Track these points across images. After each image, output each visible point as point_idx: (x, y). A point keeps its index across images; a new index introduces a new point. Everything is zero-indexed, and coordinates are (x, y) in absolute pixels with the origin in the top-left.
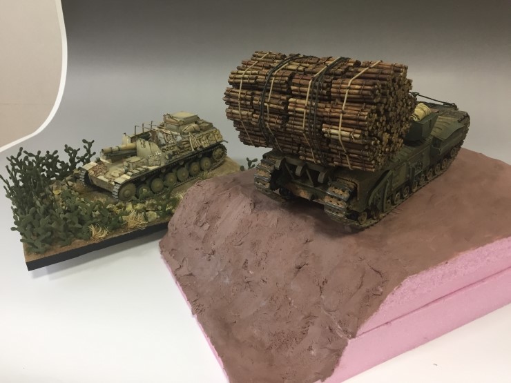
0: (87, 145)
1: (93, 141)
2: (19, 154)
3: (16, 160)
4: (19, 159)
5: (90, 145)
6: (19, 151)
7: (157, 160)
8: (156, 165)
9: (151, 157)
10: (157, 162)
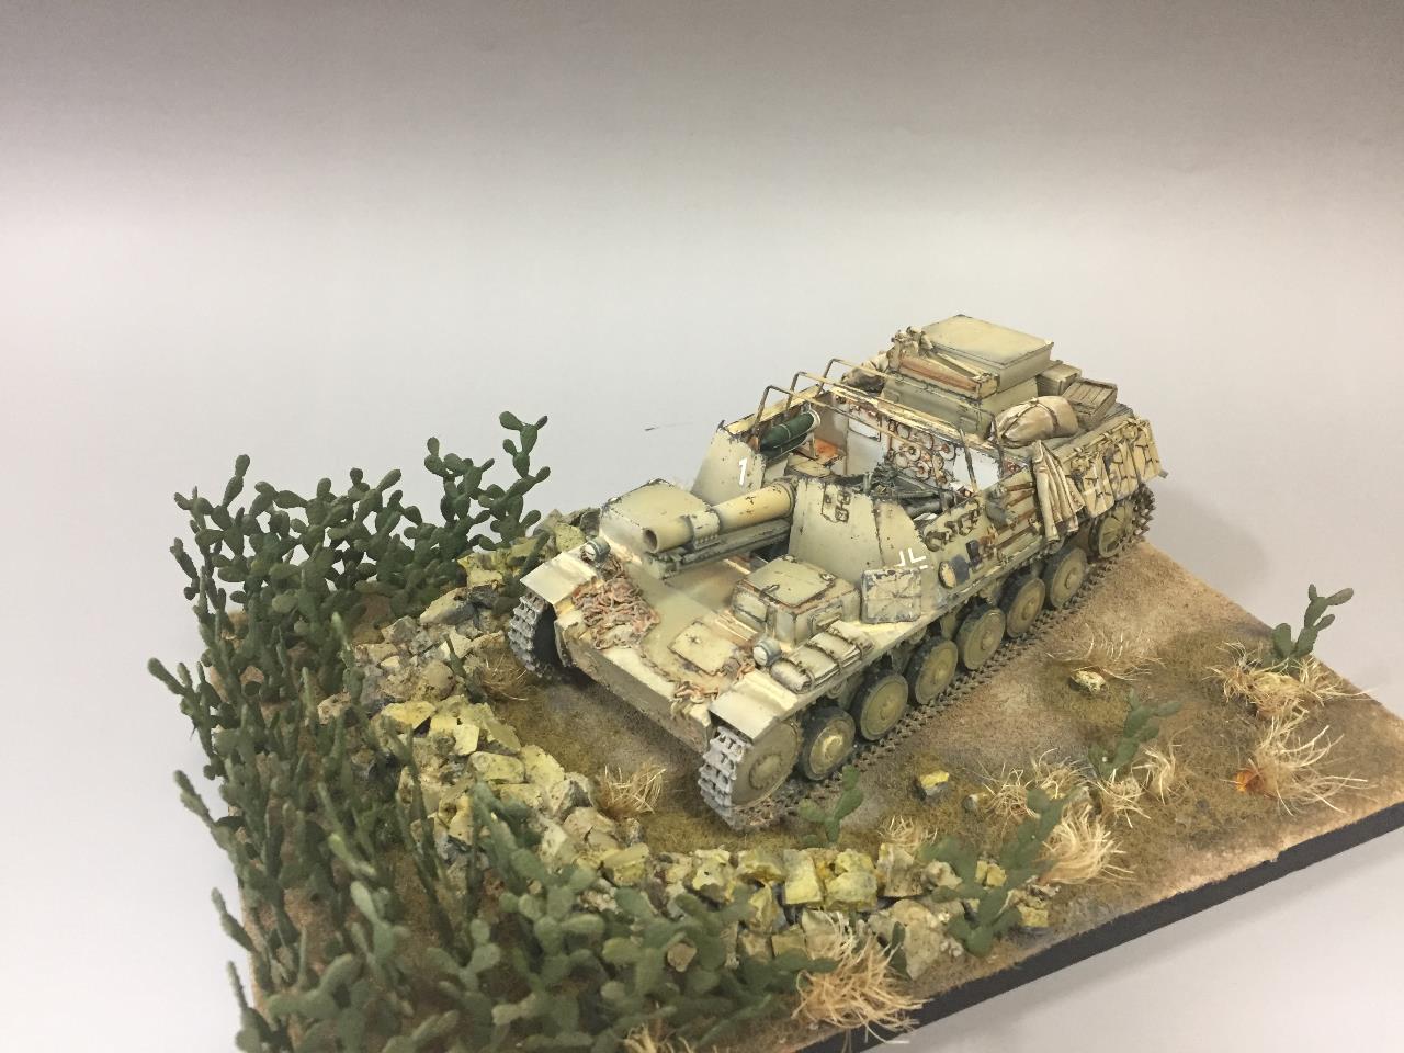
0: (515, 437)
1: (543, 421)
2: (235, 488)
3: (220, 514)
4: (233, 511)
5: (530, 435)
6: (232, 474)
7: (905, 597)
8: (898, 617)
9: (879, 577)
10: (907, 603)
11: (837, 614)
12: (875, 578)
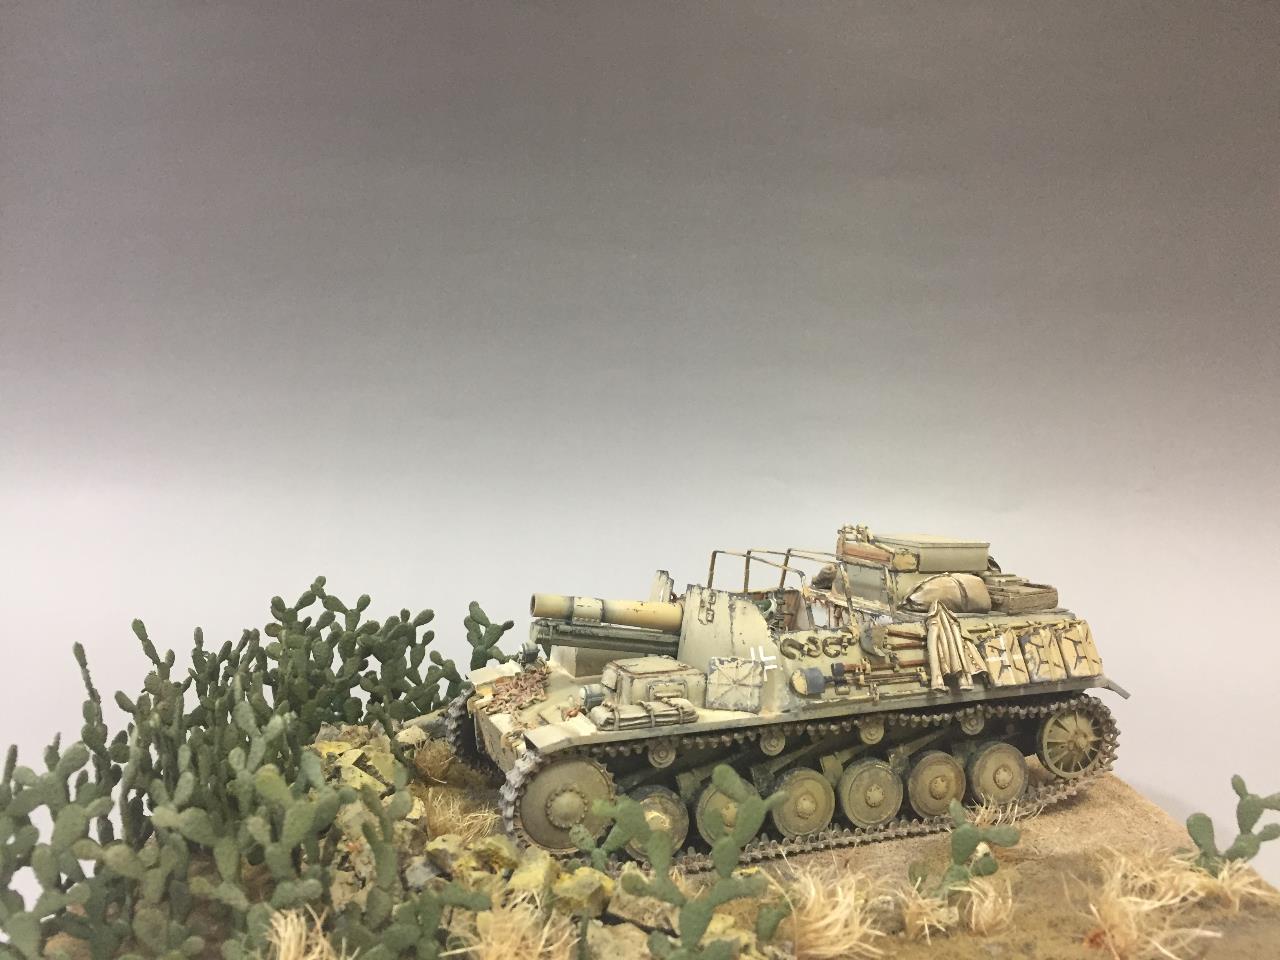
3: (290, 616)
7: (744, 685)
8: (736, 705)
9: (722, 662)
10: (747, 691)
11: (678, 691)
12: (717, 663)
